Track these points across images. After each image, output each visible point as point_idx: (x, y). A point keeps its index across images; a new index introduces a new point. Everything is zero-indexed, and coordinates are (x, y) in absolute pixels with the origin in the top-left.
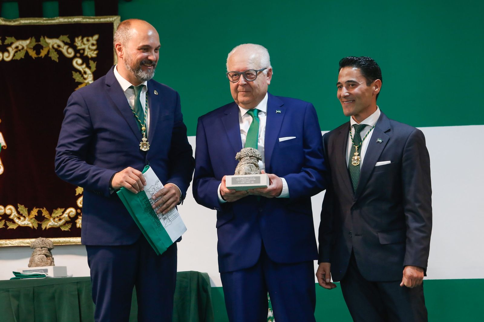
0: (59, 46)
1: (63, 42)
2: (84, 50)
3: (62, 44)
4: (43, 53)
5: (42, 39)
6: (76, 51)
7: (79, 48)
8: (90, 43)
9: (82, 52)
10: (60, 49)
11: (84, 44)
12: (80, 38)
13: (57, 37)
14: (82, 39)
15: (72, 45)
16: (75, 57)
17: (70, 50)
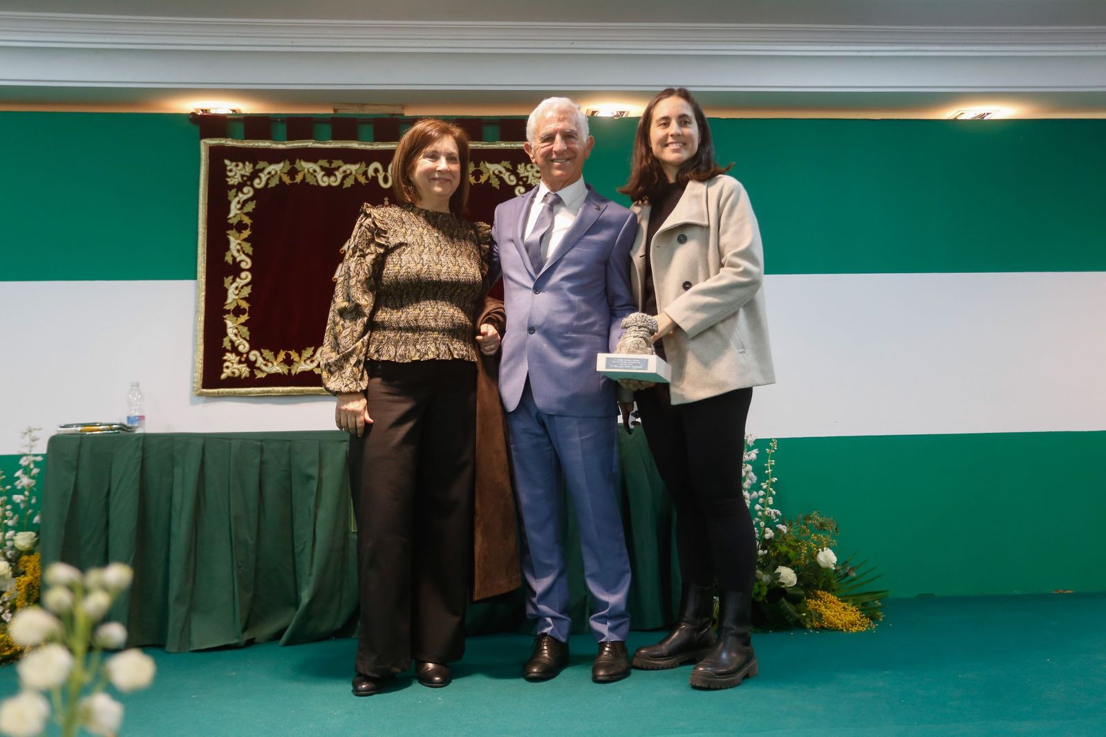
0: (500, 172)
1: (505, 167)
2: (527, 177)
3: (503, 170)
4: (483, 179)
5: (482, 164)
6: (519, 178)
7: (521, 175)
8: (535, 170)
9: (525, 179)
10: (501, 175)
11: (528, 171)
12: (523, 165)
13: (499, 163)
14: (526, 166)
15: (514, 172)
16: (517, 185)
17: (513, 177)
